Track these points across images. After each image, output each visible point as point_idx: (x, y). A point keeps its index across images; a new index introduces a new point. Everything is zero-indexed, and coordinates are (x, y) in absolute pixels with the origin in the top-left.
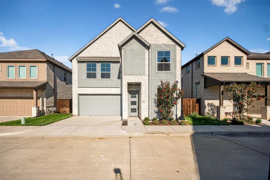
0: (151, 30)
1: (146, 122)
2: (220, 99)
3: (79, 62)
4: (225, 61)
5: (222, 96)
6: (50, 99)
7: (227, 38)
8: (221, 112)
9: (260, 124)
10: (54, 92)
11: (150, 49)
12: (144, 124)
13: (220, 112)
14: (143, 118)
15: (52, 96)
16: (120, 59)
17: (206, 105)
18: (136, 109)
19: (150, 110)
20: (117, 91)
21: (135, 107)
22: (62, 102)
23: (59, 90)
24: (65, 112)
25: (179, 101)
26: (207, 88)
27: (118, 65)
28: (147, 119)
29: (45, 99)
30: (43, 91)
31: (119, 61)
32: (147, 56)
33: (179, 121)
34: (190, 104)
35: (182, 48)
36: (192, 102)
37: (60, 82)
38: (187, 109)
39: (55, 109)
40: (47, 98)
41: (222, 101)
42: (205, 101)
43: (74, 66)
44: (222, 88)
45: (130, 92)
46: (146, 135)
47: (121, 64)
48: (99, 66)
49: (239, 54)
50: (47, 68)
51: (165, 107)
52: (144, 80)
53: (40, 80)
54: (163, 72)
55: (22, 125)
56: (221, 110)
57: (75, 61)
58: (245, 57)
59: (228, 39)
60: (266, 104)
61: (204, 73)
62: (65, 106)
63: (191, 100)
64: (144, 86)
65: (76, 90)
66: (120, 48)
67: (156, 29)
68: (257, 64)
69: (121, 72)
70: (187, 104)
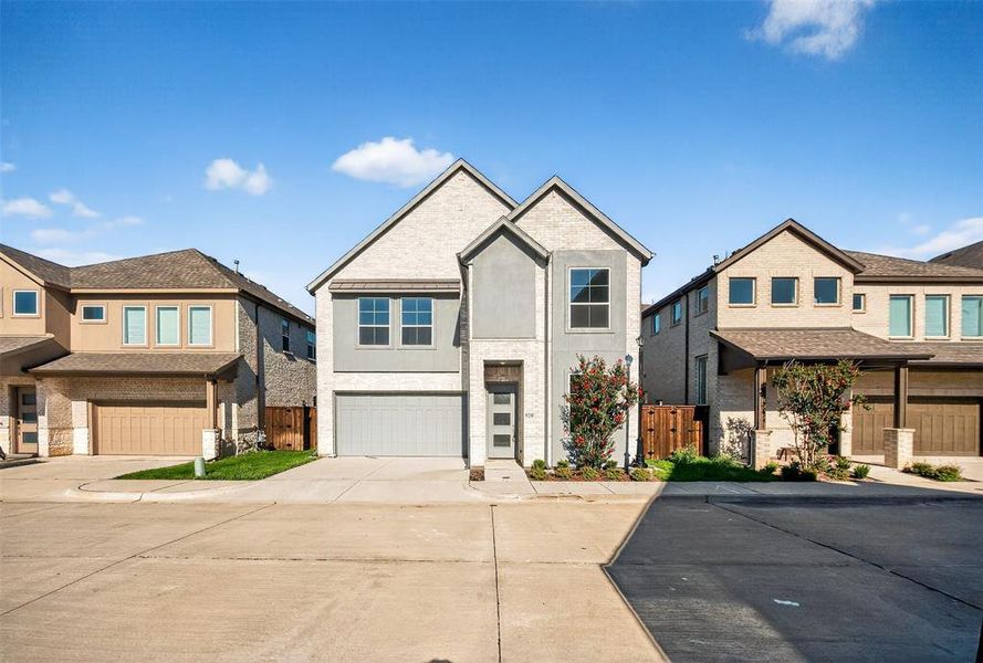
0: (553, 210)
1: (537, 472)
2: (755, 409)
3: (336, 296)
4: (783, 290)
5: (761, 400)
6: (246, 406)
7: (790, 223)
8: (757, 445)
9: (865, 480)
10: (258, 385)
11: (550, 265)
12: (532, 477)
13: (754, 445)
14: (528, 463)
15: (251, 398)
16: (461, 285)
17: (725, 426)
18: (509, 439)
19: (549, 439)
20: (453, 382)
21: (508, 430)
22: (281, 414)
23: (271, 378)
24: (289, 445)
25: (634, 411)
26: (726, 374)
27: (455, 305)
28: (539, 464)
29: (235, 406)
30: (228, 382)
31: (459, 294)
32: (540, 286)
33: (634, 470)
34: (675, 423)
35: (645, 262)
36: (683, 417)
37: (273, 352)
38: (668, 437)
39: (262, 437)
40: (240, 405)
41: (761, 415)
42: (722, 413)
43: (321, 309)
44: (762, 376)
45: (489, 386)
46: (533, 501)
47: (466, 300)
48: (395, 308)
49: (830, 269)
50: (241, 312)
51: (590, 431)
52: (531, 355)
53: (219, 350)
54: (587, 330)
55: (199, 478)
56: (757, 440)
57: (324, 293)
58: (848, 277)
59: (793, 225)
60: (897, 425)
61: (716, 329)
62: (289, 426)
63: (679, 411)
64: (531, 371)
65: (328, 379)
66: (463, 263)
67: (569, 206)
68: (894, 297)
69: (466, 326)
70: (668, 424)
